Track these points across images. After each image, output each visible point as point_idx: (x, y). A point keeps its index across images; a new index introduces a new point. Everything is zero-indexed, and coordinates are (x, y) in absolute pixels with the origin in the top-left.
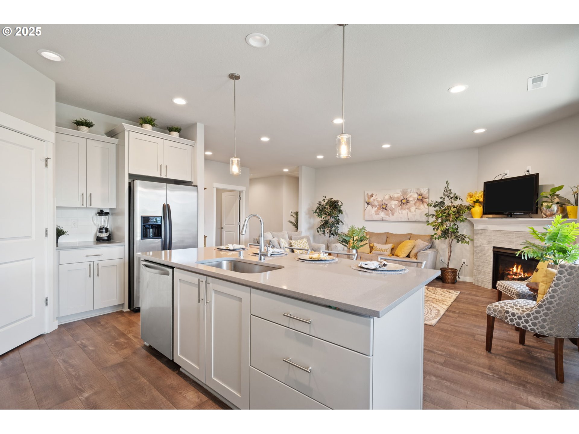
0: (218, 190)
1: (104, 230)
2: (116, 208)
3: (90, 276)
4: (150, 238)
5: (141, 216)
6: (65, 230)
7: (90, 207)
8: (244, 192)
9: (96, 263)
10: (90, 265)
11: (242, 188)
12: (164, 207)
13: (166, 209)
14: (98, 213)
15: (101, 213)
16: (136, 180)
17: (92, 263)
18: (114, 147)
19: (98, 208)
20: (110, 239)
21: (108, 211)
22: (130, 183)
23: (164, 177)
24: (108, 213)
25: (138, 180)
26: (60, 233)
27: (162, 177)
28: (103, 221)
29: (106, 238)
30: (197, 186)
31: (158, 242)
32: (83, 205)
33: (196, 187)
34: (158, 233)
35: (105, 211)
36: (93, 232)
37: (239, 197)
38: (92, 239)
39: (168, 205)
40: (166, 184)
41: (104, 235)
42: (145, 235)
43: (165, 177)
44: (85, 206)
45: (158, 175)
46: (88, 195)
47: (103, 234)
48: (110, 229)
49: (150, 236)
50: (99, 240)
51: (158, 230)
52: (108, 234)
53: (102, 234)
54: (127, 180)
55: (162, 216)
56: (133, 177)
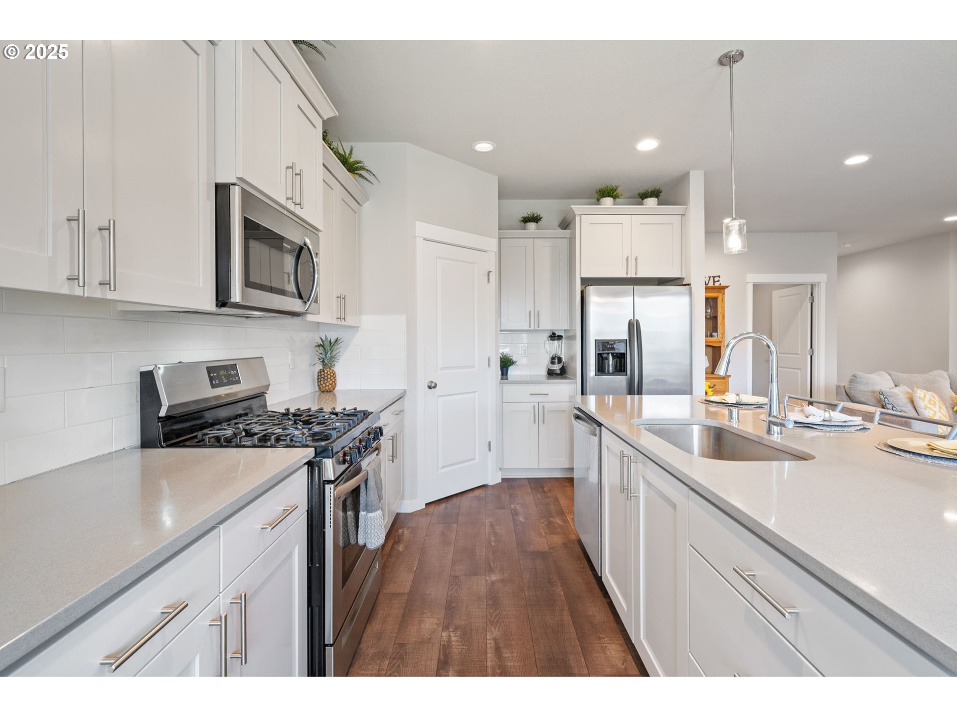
0: (756, 287)
1: (556, 361)
2: (568, 329)
3: (535, 422)
4: (609, 374)
5: (596, 340)
6: (514, 360)
7: (538, 329)
8: (823, 287)
9: (541, 405)
10: (534, 406)
11: (820, 278)
12: (630, 324)
13: (634, 327)
14: (550, 337)
15: (554, 337)
16: (588, 285)
17: (536, 405)
18: (565, 241)
19: (551, 330)
20: (563, 373)
21: (562, 334)
22: (582, 292)
23: (632, 277)
24: (562, 336)
25: (591, 285)
26: (506, 364)
27: (629, 276)
28: (555, 347)
29: (559, 372)
30: (689, 285)
31: (621, 380)
32: (530, 327)
33: (687, 287)
34: (620, 368)
35: (557, 334)
36: (544, 364)
37: (810, 295)
38: (544, 372)
39: (637, 321)
40: (633, 287)
41: (557, 367)
42: (601, 369)
43: (634, 276)
44: (532, 328)
45: (623, 275)
46: (536, 313)
47: (555, 366)
48: (563, 360)
49: (608, 371)
50: (551, 374)
51: (620, 360)
52: (560, 366)
53: (553, 365)
54: (578, 287)
55: (626, 340)
56: (587, 282)
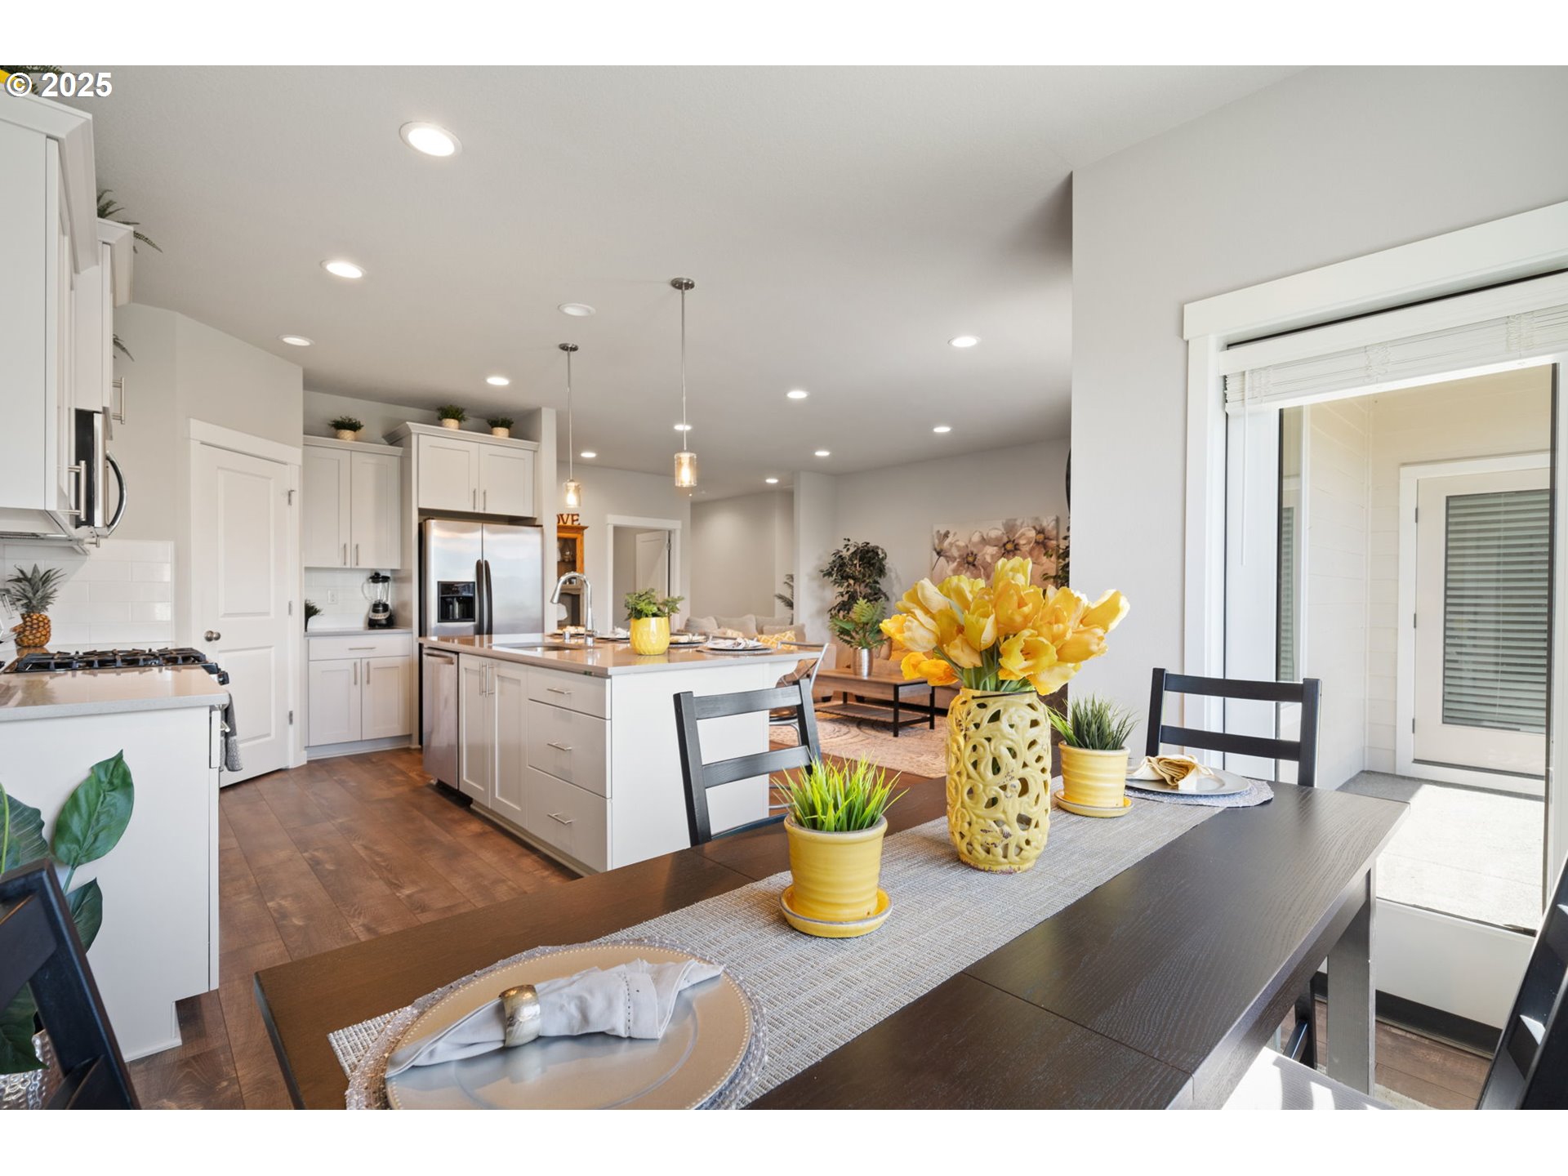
0: (617, 529)
1: (381, 608)
2: (399, 568)
3: (355, 683)
4: (454, 620)
5: (439, 582)
6: (318, 608)
7: (357, 567)
8: (678, 533)
9: (365, 661)
10: (355, 664)
11: (675, 525)
12: (479, 565)
13: (482, 569)
14: (371, 578)
15: (376, 578)
16: (429, 519)
17: (359, 661)
18: (395, 461)
19: (372, 570)
20: (391, 623)
21: (388, 574)
22: (420, 526)
23: (480, 512)
24: (388, 578)
25: (433, 519)
26: (310, 611)
27: (477, 511)
28: (380, 592)
29: (384, 622)
30: (540, 526)
31: (468, 626)
32: (345, 564)
33: (539, 528)
34: (467, 614)
35: (383, 574)
36: (363, 611)
37: (667, 542)
38: (360, 623)
39: (486, 562)
40: (481, 523)
41: (381, 617)
42: (445, 615)
43: (482, 511)
44: (348, 566)
45: (469, 509)
46: (354, 547)
47: (380, 615)
48: (390, 607)
49: (453, 617)
50: (373, 624)
51: (467, 605)
52: (387, 615)
53: (377, 615)
54: (415, 518)
55: (474, 583)
56: (427, 514)
